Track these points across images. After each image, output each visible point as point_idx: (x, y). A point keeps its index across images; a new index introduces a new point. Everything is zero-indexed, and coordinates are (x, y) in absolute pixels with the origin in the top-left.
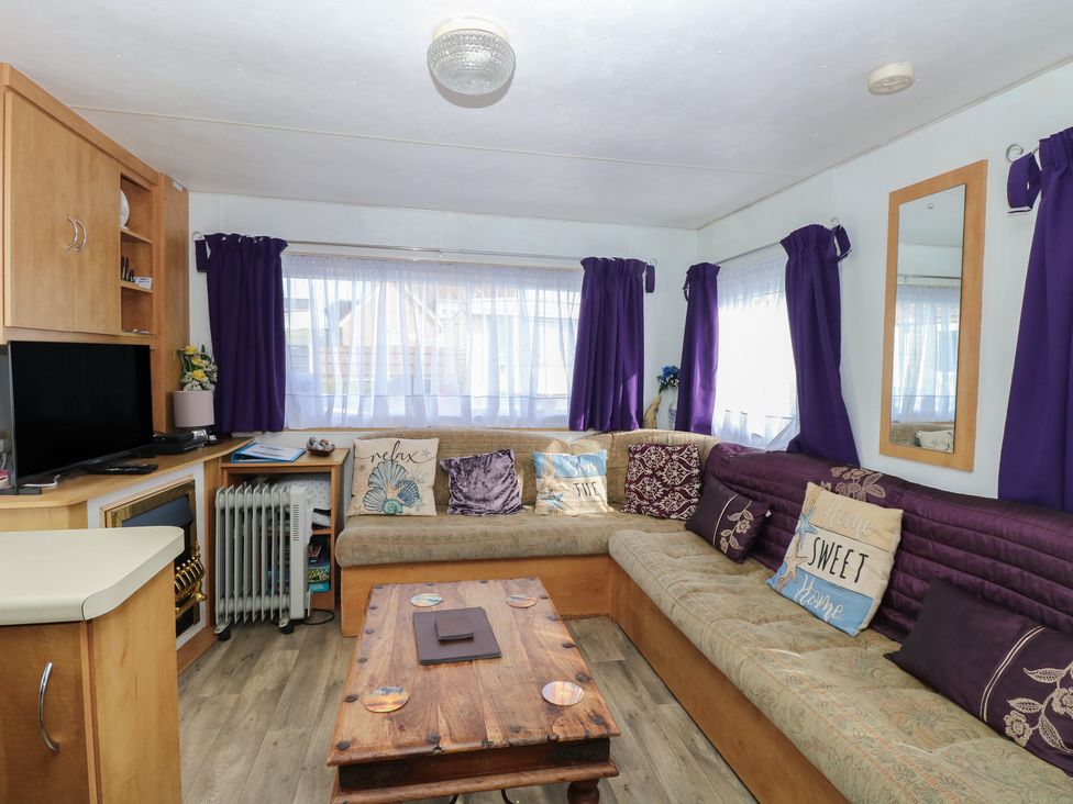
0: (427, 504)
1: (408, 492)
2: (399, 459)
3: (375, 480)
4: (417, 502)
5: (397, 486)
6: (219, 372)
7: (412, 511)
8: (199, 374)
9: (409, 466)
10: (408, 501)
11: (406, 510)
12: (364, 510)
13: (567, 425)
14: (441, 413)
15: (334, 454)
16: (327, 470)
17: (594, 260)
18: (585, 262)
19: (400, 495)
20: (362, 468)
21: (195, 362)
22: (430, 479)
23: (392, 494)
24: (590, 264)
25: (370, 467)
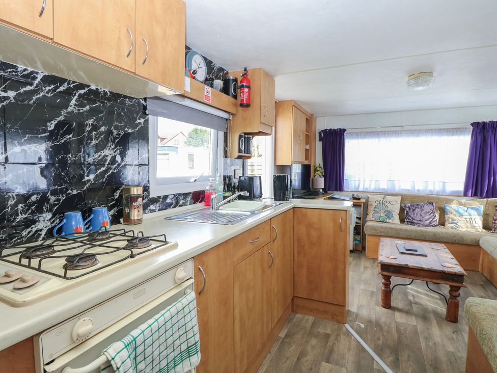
0: (396, 219)
1: (389, 214)
2: (385, 203)
3: (376, 209)
4: (392, 218)
5: (385, 212)
6: (325, 172)
7: (391, 221)
8: (319, 173)
9: (389, 206)
10: (389, 218)
11: (388, 221)
12: (372, 219)
13: (463, 194)
14: (401, 188)
15: (361, 199)
16: (360, 204)
17: (478, 123)
18: (472, 124)
19: (386, 215)
20: (371, 205)
21: (318, 169)
22: (398, 211)
23: (383, 215)
24: (476, 125)
25: (374, 205)
